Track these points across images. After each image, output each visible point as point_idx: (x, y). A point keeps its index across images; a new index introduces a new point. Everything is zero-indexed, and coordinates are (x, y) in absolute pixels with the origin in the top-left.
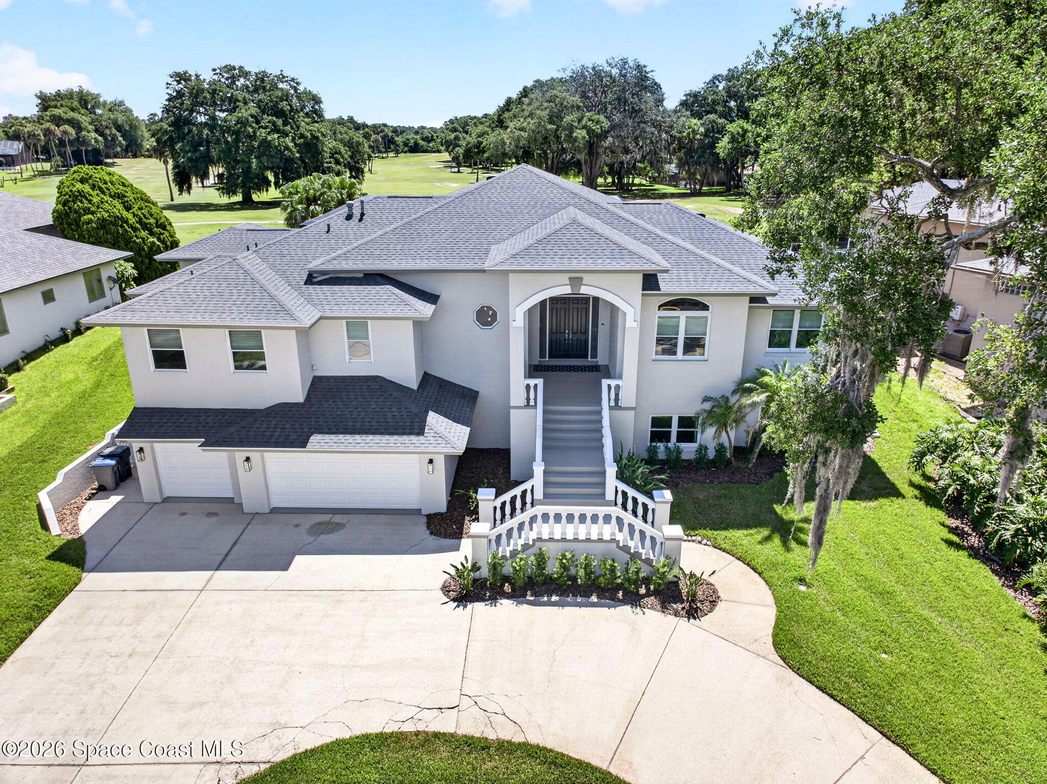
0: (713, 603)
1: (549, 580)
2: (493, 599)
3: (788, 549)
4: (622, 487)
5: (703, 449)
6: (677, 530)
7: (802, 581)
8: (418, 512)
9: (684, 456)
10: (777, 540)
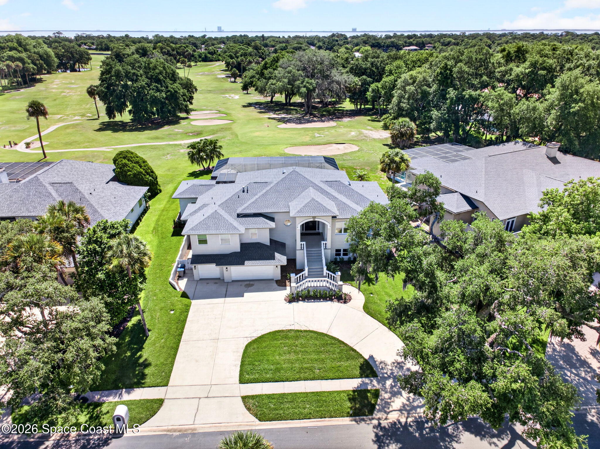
0: (350, 300)
1: (311, 296)
2: (297, 301)
3: (369, 285)
4: (328, 272)
5: (350, 258)
6: (341, 283)
7: (372, 294)
8: (273, 279)
9: (345, 260)
10: (367, 284)
